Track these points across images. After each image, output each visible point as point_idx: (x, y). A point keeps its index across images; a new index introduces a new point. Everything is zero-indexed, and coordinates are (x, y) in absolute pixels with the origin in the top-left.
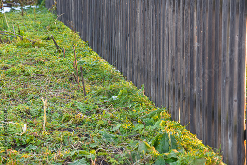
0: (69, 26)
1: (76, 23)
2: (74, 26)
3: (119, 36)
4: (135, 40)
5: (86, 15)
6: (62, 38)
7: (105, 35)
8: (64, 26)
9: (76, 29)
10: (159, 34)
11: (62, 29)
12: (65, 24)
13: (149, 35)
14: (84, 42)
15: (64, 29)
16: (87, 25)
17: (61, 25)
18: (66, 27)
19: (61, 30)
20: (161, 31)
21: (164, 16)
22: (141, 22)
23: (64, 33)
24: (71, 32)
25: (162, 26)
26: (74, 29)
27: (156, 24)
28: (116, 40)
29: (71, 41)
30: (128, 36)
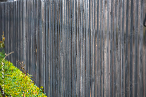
0: (19, 67)
1: (28, 64)
2: (24, 67)
3: (81, 81)
4: (101, 85)
5: (40, 54)
6: (10, 83)
7: (64, 80)
8: (13, 67)
9: (28, 71)
10: (131, 80)
11: (10, 71)
12: (15, 65)
13: (117, 81)
14: (38, 88)
15: (13, 70)
16: (42, 66)
17: (9, 66)
18: (16, 68)
19: (9, 73)
20: (134, 76)
21: (137, 57)
22: (108, 64)
23: (12, 76)
24: (21, 75)
25: (134, 70)
26: (25, 71)
27: (127, 68)
28: (77, 86)
29: (21, 87)
30: (92, 81)
